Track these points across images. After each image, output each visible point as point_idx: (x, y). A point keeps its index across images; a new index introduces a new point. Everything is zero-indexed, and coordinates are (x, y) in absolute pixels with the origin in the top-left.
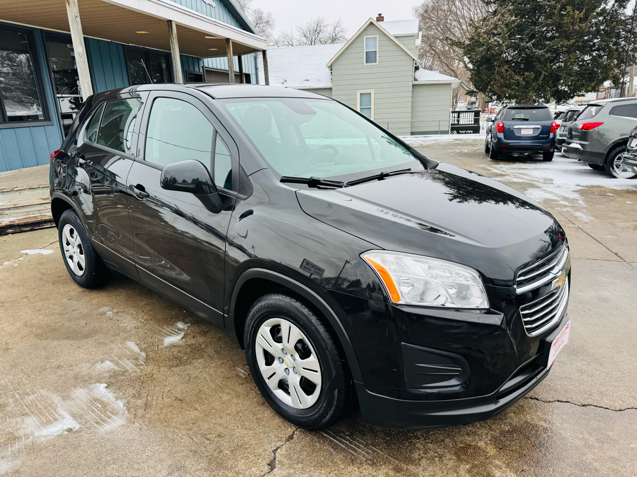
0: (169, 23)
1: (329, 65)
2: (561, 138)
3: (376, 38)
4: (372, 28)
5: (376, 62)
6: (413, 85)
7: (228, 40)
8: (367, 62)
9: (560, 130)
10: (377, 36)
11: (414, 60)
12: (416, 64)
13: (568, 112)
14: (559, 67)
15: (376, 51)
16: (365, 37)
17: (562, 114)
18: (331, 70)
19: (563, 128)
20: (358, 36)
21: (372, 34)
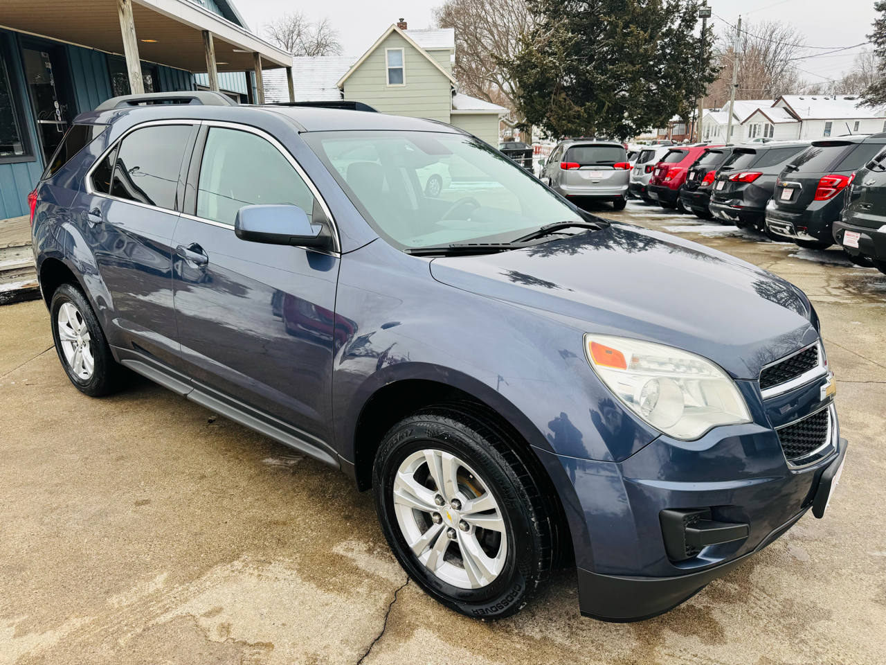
0: (205, 34)
1: (340, 84)
2: (636, 183)
3: (401, 51)
4: (395, 37)
5: (402, 83)
6: (452, 115)
7: (256, 54)
8: (390, 82)
9: (634, 173)
10: (403, 49)
11: (451, 82)
12: (452, 88)
13: (642, 152)
14: (623, 96)
15: (401, 69)
16: (386, 49)
17: (634, 154)
18: (342, 90)
19: (637, 171)
20: (377, 48)
21: (395, 45)
